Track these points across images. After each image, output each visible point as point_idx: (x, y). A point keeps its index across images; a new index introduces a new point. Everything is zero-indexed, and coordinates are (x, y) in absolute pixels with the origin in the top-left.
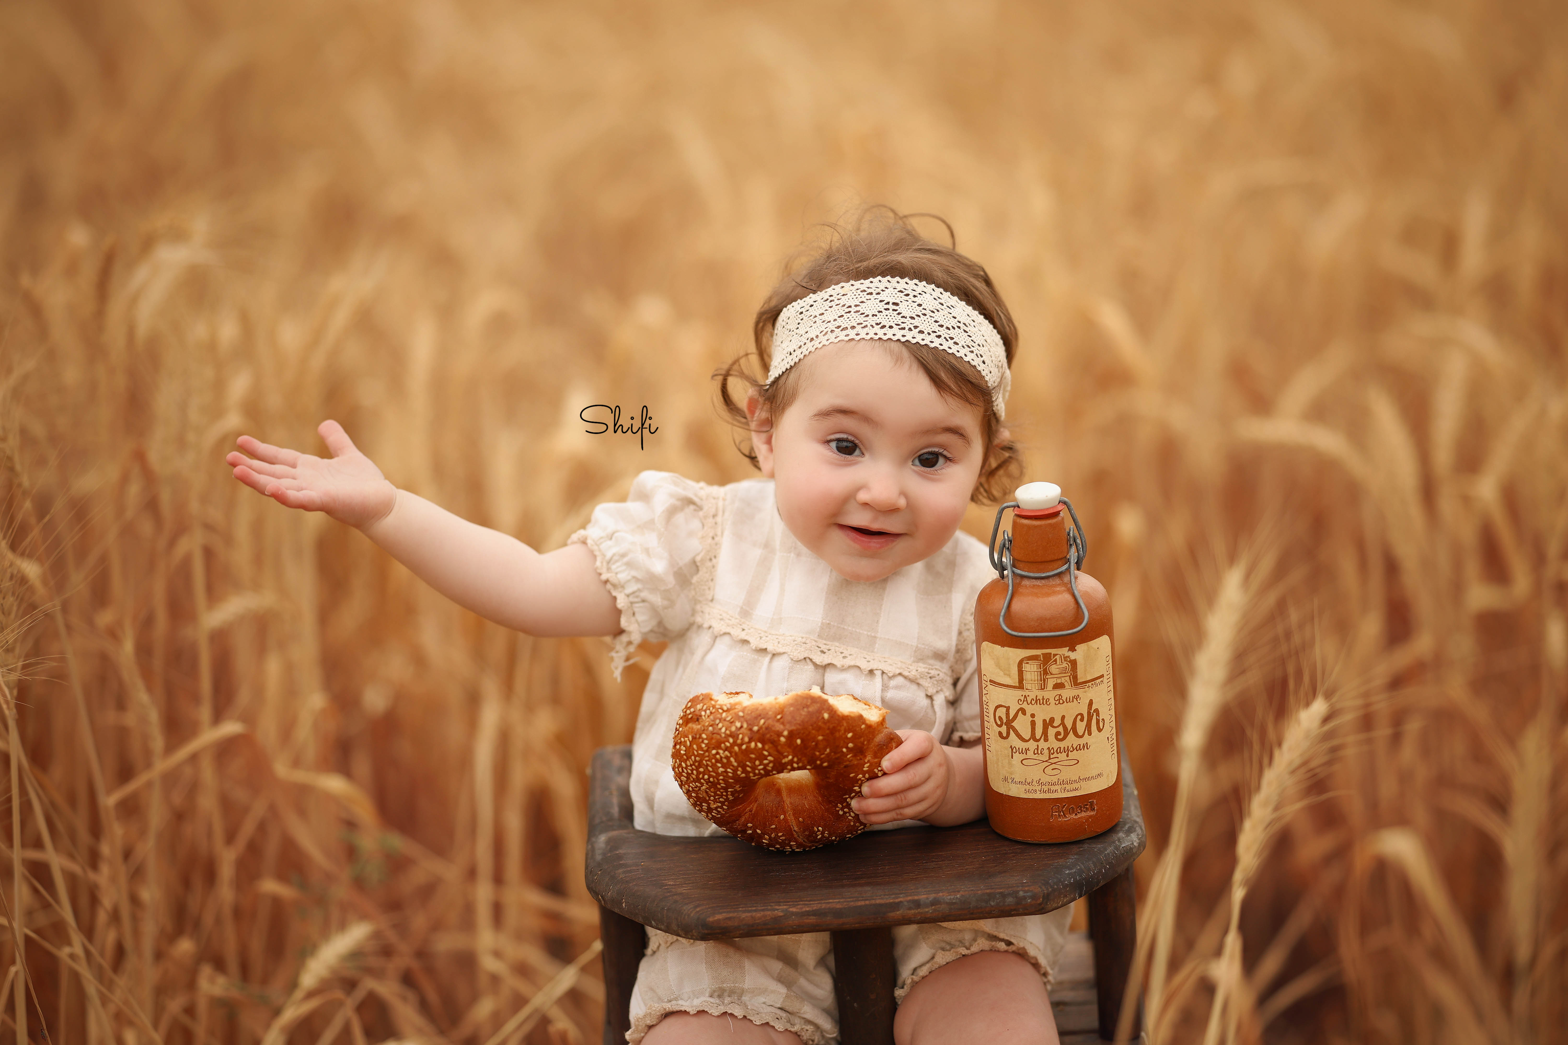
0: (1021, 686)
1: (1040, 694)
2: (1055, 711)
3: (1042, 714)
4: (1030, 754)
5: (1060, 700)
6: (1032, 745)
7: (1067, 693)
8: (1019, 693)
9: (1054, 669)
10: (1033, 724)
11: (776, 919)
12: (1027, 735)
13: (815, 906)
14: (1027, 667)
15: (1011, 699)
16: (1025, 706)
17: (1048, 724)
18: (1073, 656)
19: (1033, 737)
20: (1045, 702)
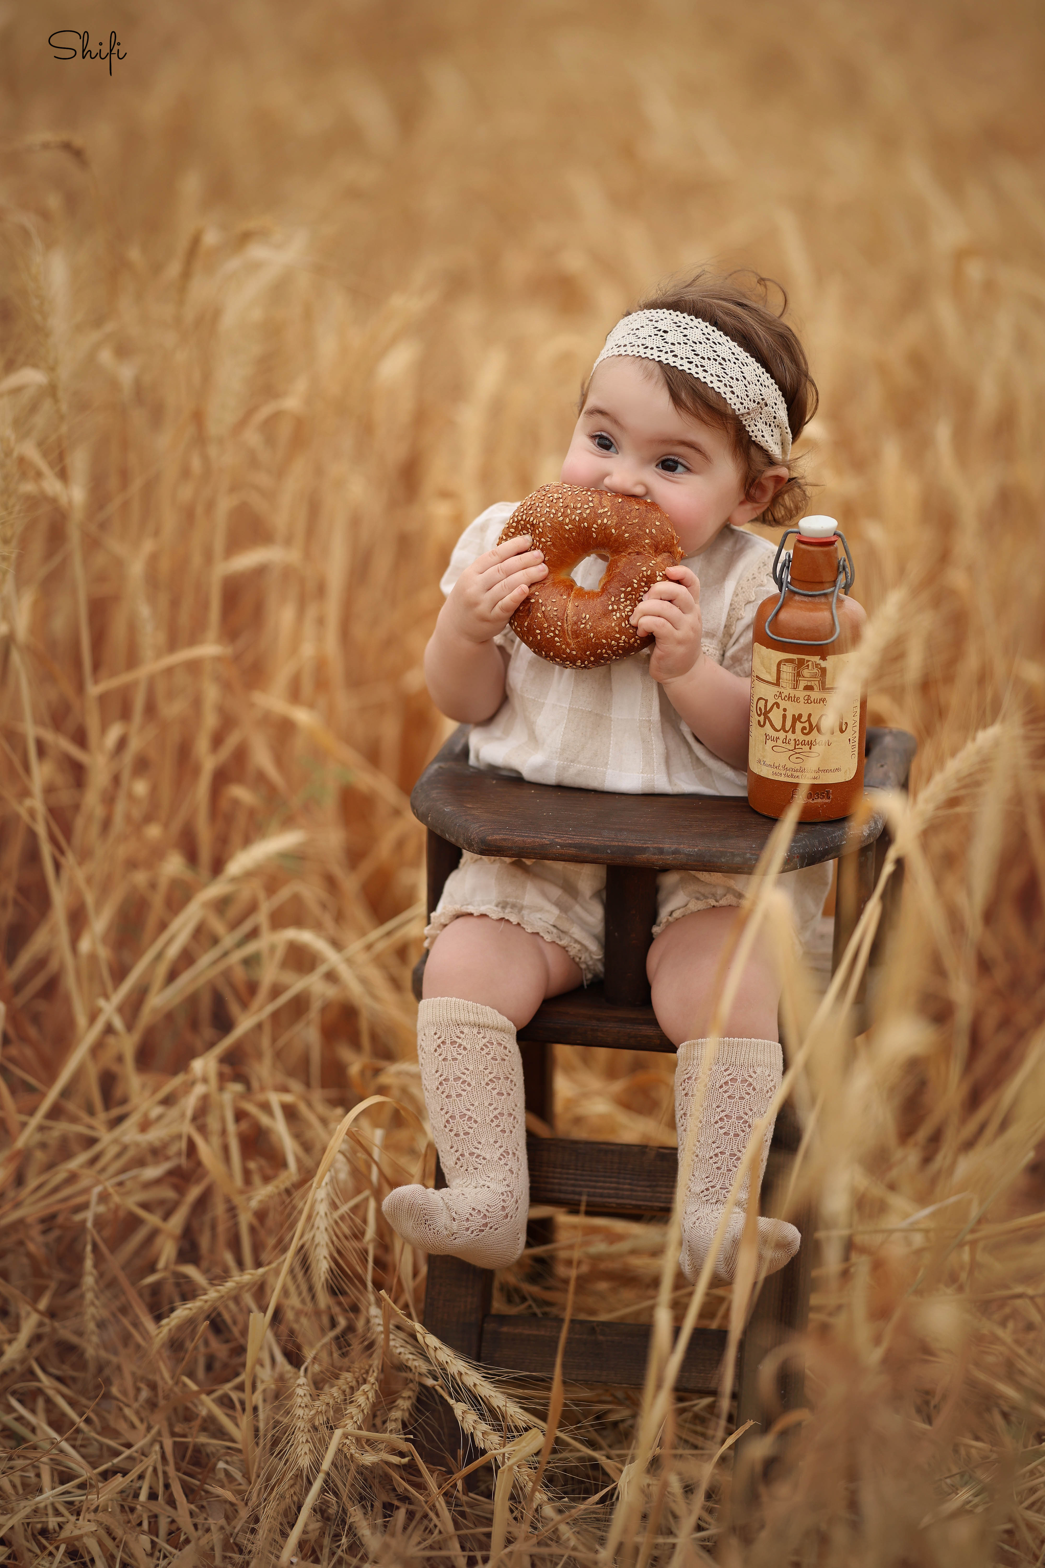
0: (777, 684)
1: (793, 693)
2: (803, 709)
3: (793, 709)
4: (780, 742)
5: (808, 700)
6: (782, 735)
7: (815, 694)
8: (775, 689)
9: (806, 672)
10: (784, 716)
11: (543, 846)
12: (778, 726)
14: (784, 668)
15: (770, 693)
16: (779, 701)
17: (796, 719)
18: (823, 664)
19: (783, 728)
20: (796, 700)
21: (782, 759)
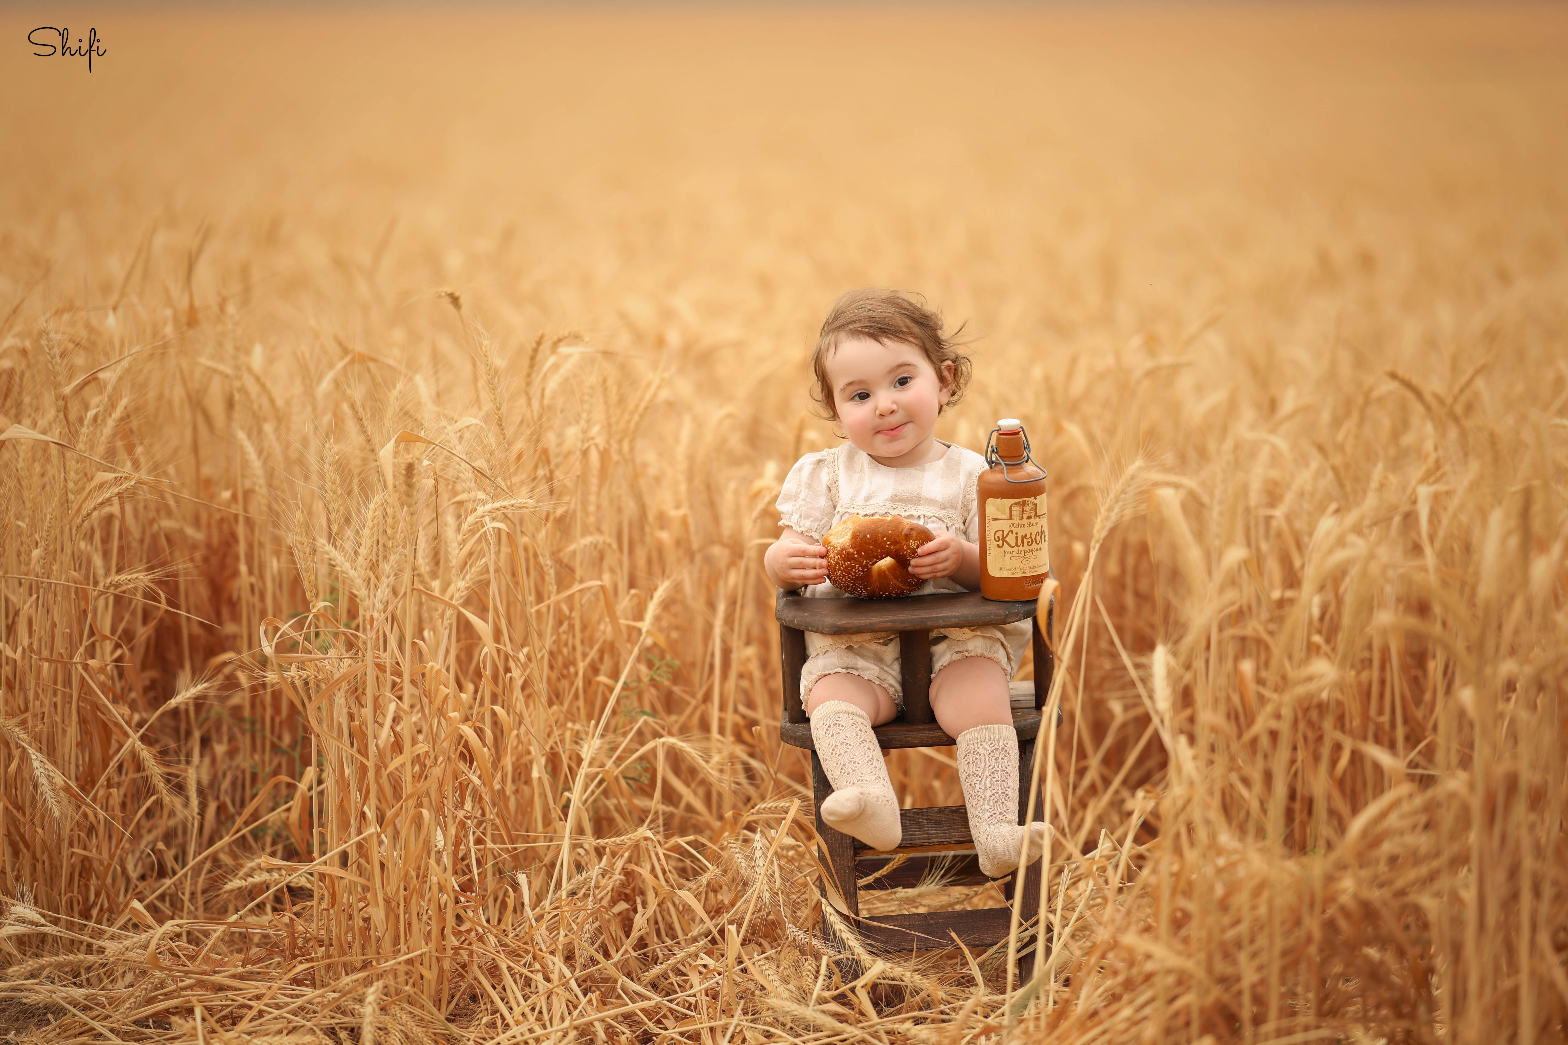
0: (1011, 519)
1: (1020, 522)
2: (1026, 531)
3: (1021, 532)
4: (1015, 553)
5: (1030, 525)
6: (1016, 549)
7: (1033, 521)
8: (1010, 522)
9: (1027, 508)
10: (1017, 537)
11: (870, 624)
12: (1013, 544)
13: (889, 618)
14: (1014, 508)
15: (1005, 526)
16: (1013, 528)
17: (1024, 537)
18: (1035, 502)
19: (1017, 545)
20: (1023, 526)
21: (1017, 563)
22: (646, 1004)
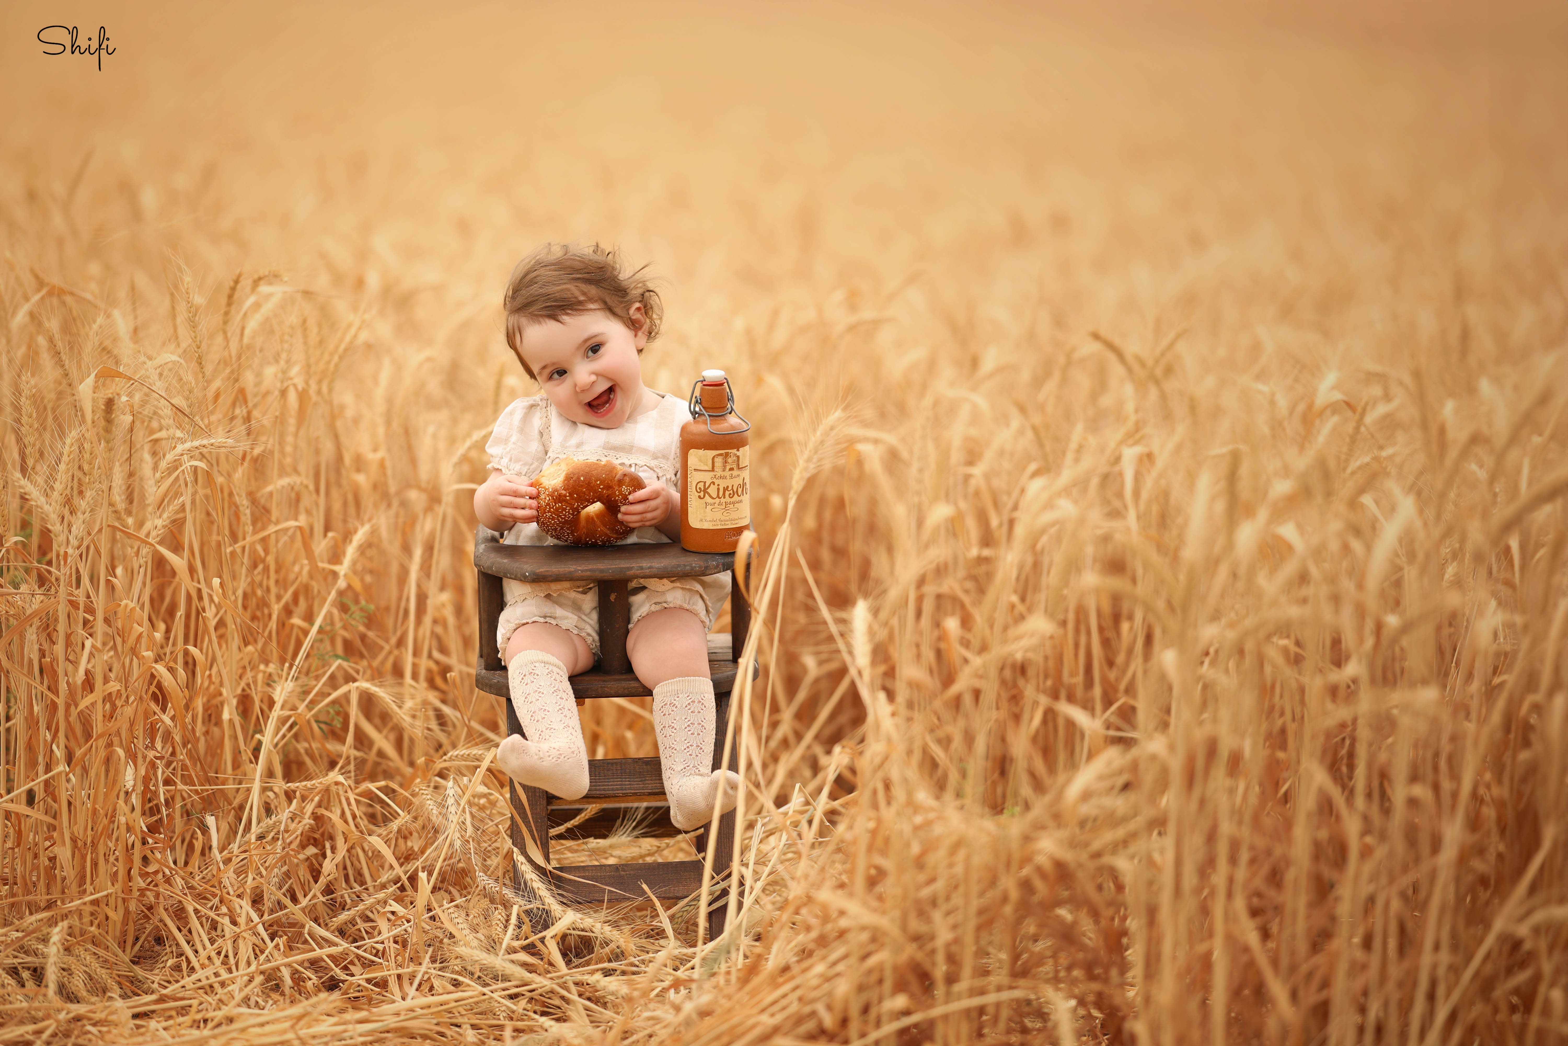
0: (713, 470)
1: (723, 474)
2: (728, 483)
3: (723, 484)
4: (715, 505)
5: (732, 477)
6: (717, 500)
7: (735, 473)
8: (712, 473)
9: (730, 460)
10: (718, 489)
11: (570, 572)
12: (714, 496)
13: (590, 567)
14: (716, 460)
15: (707, 477)
16: (715, 481)
17: (726, 489)
18: (738, 453)
19: (718, 497)
20: (725, 478)
21: (717, 515)
22: (333, 950)
